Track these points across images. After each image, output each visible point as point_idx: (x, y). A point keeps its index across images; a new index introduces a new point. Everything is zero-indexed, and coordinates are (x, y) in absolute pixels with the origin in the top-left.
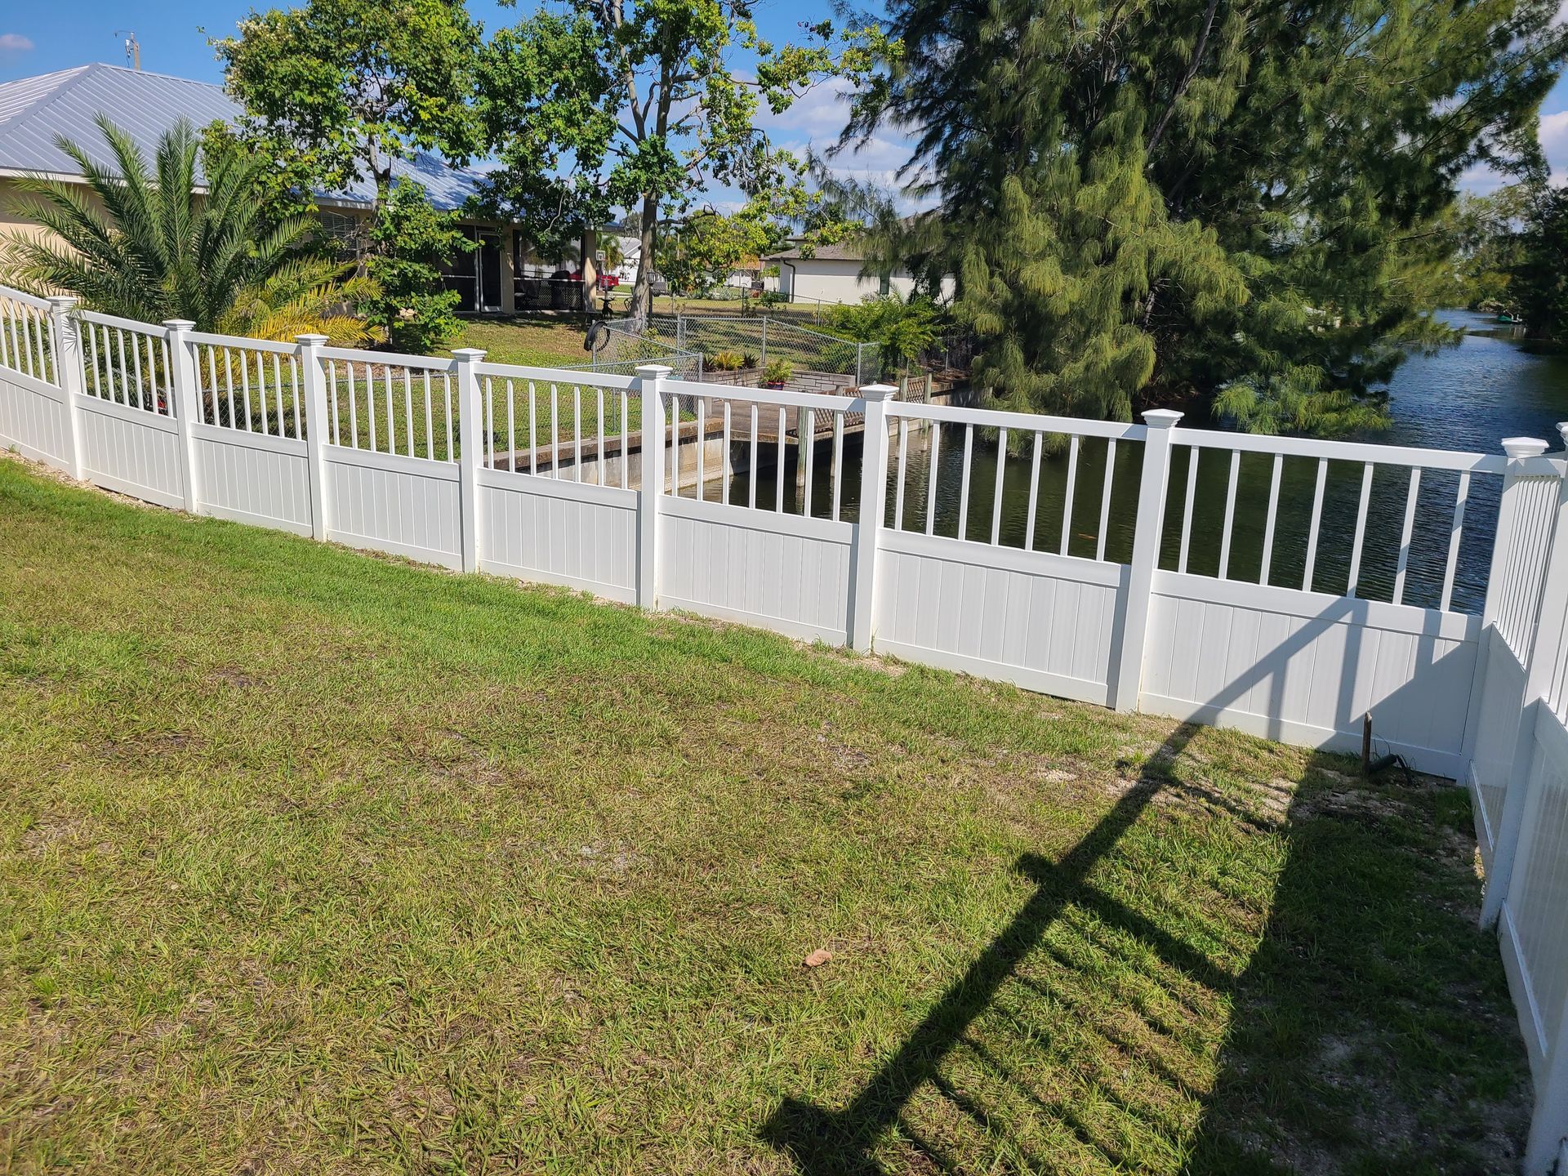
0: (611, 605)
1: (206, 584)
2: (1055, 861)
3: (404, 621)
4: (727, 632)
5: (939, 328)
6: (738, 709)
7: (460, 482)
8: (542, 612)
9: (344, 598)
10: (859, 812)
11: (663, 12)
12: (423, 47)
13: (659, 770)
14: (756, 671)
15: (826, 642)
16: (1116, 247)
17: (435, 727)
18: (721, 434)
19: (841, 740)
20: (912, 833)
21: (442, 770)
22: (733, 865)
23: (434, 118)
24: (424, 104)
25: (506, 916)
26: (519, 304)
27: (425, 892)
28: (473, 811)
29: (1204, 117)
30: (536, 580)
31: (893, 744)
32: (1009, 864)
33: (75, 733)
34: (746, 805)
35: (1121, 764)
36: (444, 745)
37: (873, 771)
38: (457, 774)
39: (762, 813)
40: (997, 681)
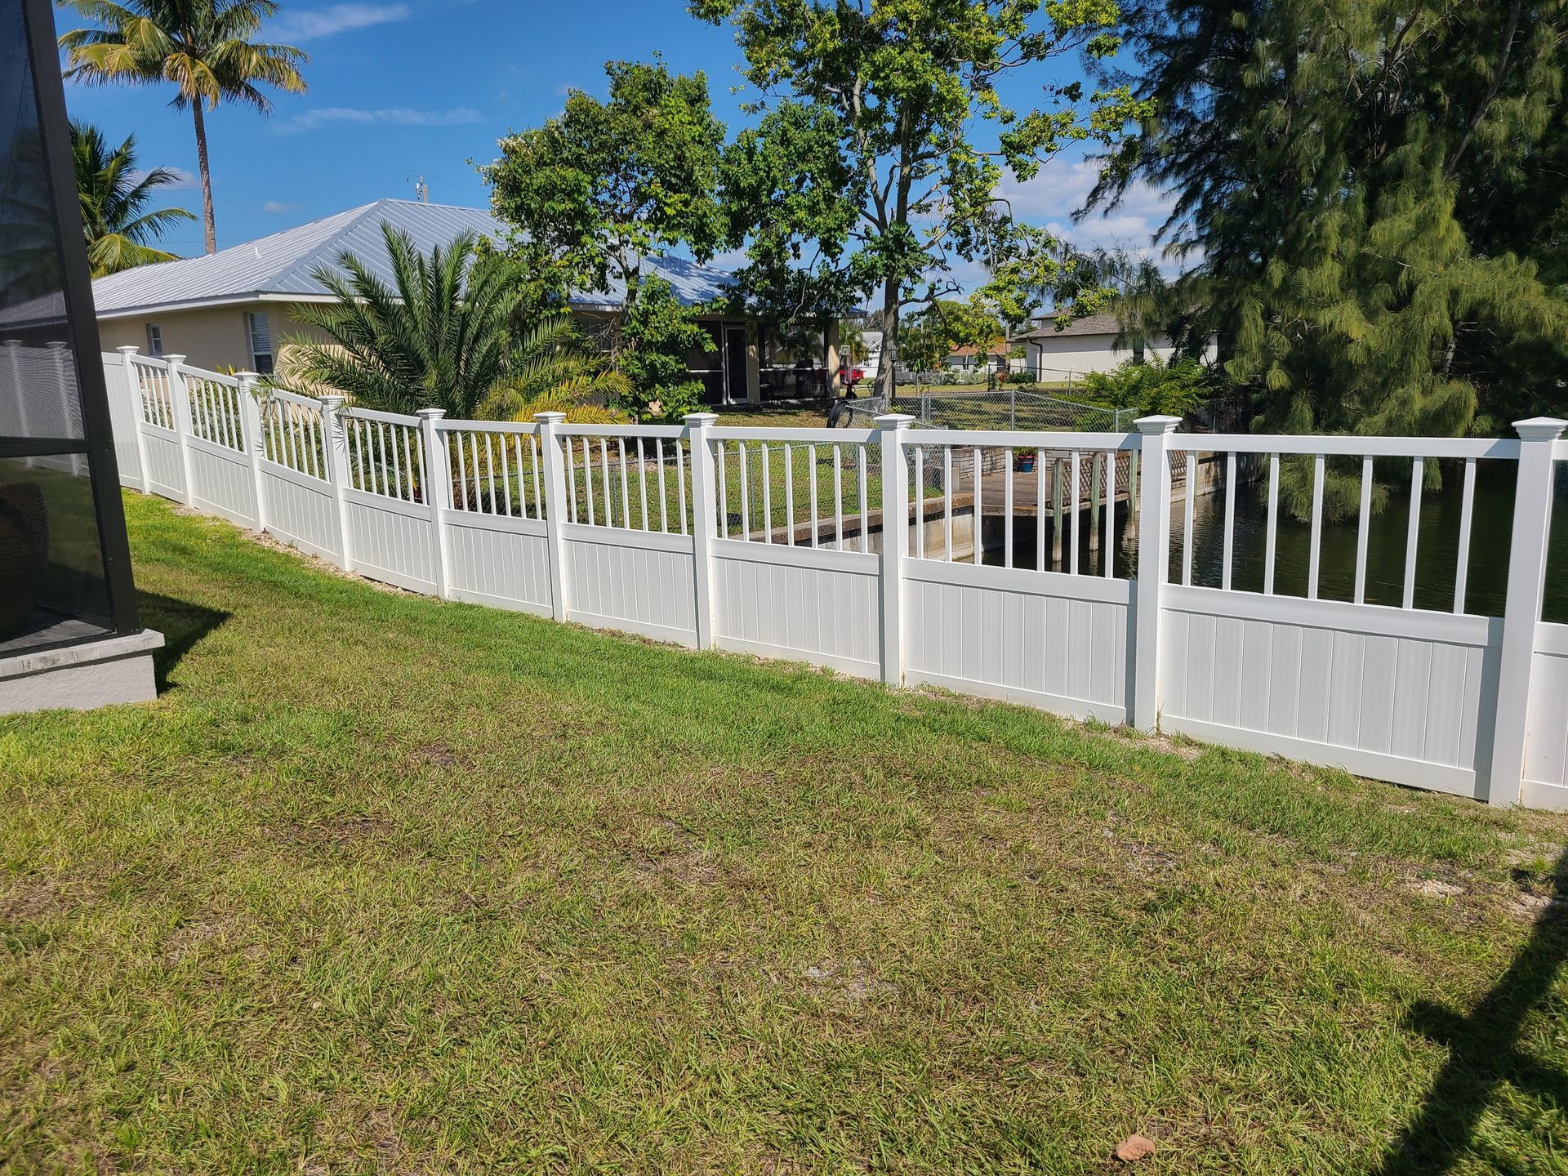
0: (852, 681)
1: (435, 661)
2: (1464, 1012)
3: (628, 697)
4: (983, 708)
5: (1206, 390)
6: (1000, 796)
7: (694, 554)
8: (776, 688)
9: (572, 675)
10: (1170, 932)
11: (902, 90)
12: (667, 146)
13: (906, 869)
14: (1022, 752)
15: (1101, 720)
16: (1412, 288)
17: (646, 814)
18: (970, 509)
19: (1135, 836)
20: (1245, 961)
21: (649, 864)
22: (1004, 1001)
23: (680, 214)
24: (669, 201)
25: (708, 1060)
26: (765, 394)
27: (609, 1023)
28: (679, 916)
29: (1511, 141)
30: (773, 655)
31: (1203, 842)
32: (1398, 1015)
33: (260, 816)
34: (1017, 917)
35: (1520, 874)
36: (653, 834)
37: (1181, 877)
38: (665, 869)
39: (1039, 928)
40: (1322, 765)
